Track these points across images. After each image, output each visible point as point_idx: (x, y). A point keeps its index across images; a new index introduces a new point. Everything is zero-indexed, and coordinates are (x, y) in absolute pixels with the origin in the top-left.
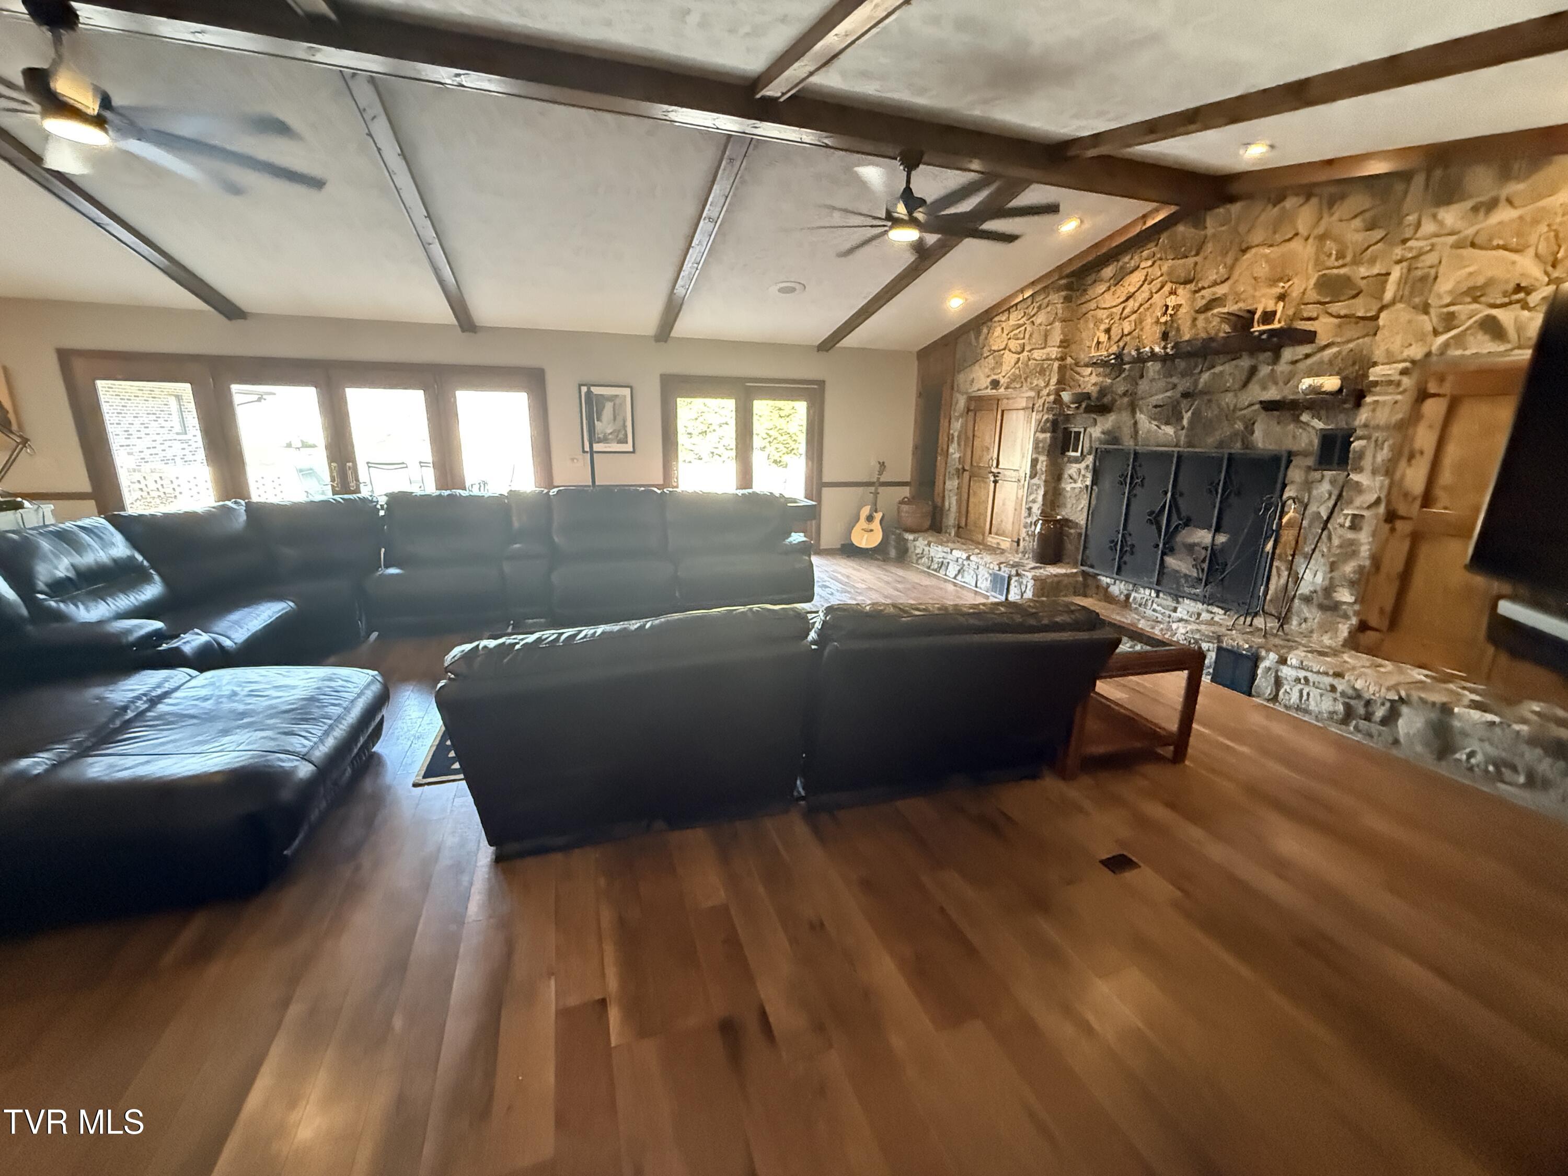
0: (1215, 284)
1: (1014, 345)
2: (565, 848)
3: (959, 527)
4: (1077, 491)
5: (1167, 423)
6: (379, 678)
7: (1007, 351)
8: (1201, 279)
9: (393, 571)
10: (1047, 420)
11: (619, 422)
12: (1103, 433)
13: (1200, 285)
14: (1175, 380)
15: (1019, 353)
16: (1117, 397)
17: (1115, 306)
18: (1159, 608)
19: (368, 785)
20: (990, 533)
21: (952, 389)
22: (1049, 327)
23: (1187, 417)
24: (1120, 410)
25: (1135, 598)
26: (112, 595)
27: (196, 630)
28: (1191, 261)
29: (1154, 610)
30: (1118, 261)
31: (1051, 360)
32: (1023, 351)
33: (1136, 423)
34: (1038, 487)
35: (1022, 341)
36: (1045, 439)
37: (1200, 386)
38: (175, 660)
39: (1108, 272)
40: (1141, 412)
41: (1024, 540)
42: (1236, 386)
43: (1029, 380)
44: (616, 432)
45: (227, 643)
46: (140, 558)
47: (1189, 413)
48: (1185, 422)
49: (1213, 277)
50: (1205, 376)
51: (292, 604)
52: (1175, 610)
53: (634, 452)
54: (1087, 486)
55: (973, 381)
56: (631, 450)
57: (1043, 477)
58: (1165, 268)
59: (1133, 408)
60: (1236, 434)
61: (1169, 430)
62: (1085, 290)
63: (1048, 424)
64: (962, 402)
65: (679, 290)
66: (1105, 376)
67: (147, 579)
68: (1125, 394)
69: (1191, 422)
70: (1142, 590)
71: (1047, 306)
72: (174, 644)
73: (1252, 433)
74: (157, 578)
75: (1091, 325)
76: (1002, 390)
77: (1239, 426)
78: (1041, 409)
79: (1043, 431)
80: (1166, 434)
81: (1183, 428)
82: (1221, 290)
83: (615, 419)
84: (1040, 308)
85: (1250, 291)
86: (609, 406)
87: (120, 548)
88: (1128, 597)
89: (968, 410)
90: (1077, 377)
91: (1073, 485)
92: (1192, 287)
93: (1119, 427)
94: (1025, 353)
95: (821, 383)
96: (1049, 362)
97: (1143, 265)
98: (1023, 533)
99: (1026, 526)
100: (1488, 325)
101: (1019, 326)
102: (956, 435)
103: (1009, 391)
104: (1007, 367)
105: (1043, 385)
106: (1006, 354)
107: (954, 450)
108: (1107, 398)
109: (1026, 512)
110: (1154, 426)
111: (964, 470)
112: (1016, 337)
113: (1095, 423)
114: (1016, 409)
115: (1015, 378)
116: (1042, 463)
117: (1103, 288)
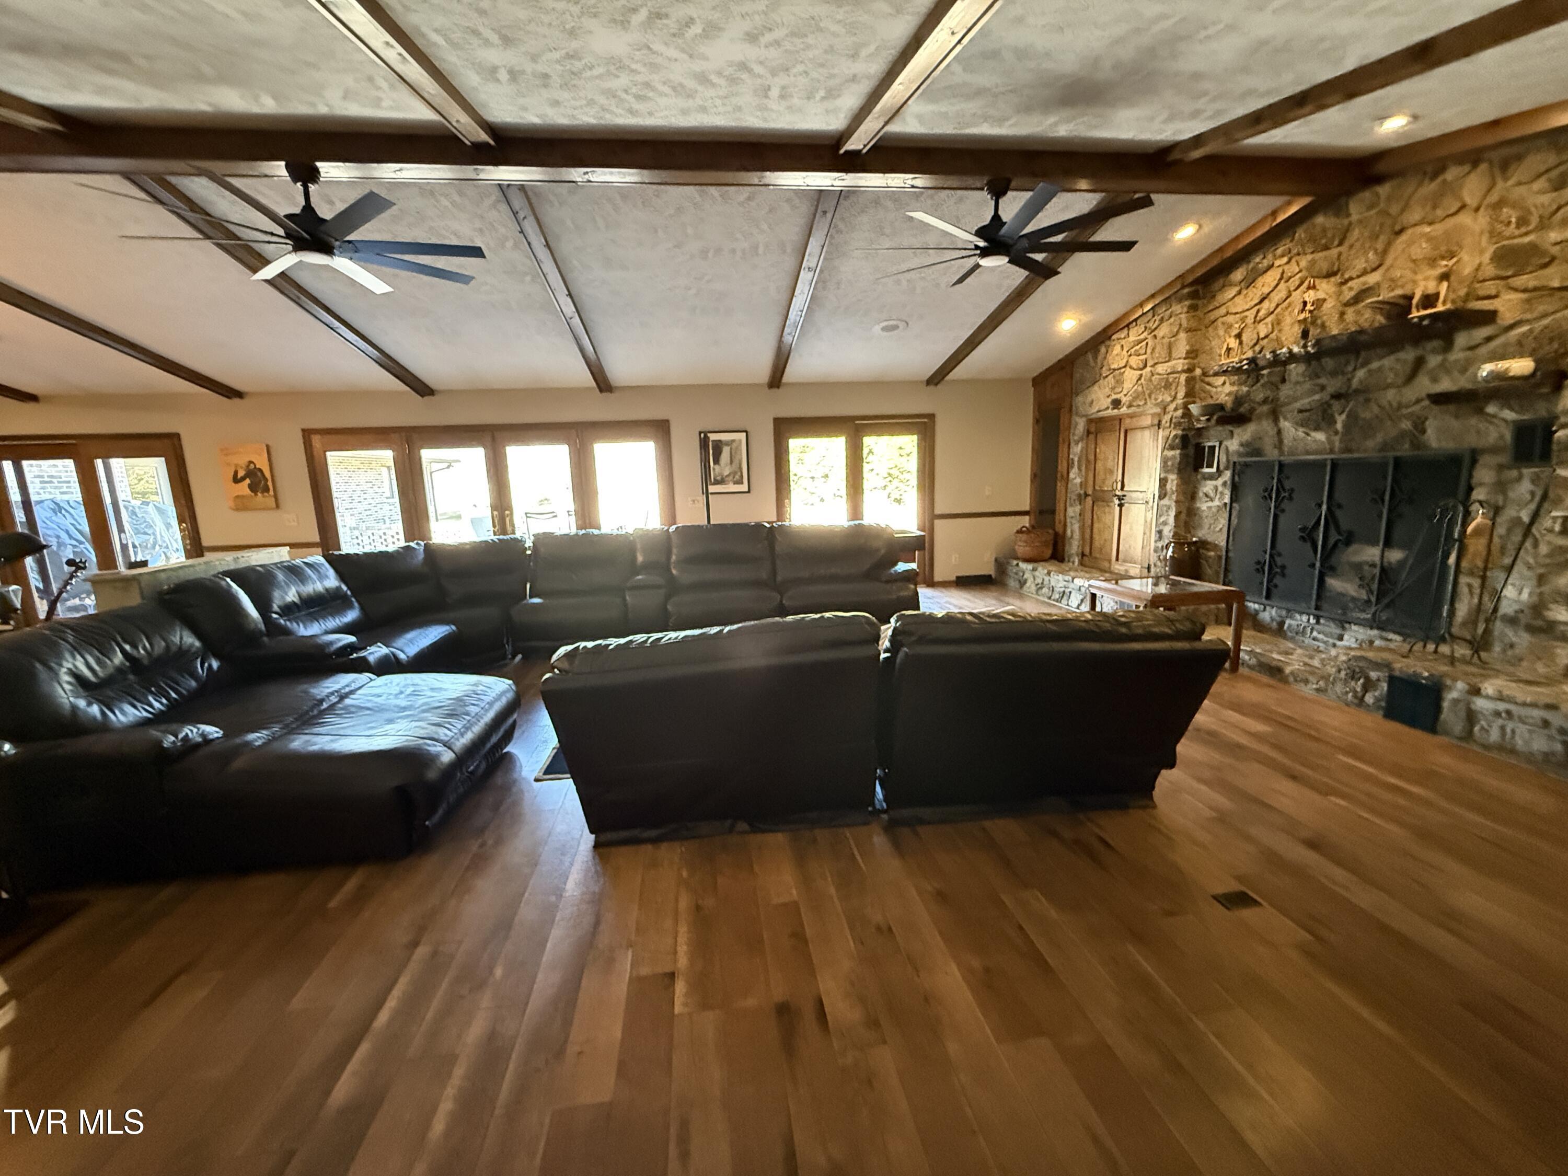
0: (1365, 273)
1: (1134, 361)
2: (655, 841)
3: (1083, 555)
4: (1214, 510)
5: (1317, 429)
6: (514, 687)
7: (1128, 368)
8: (1347, 269)
9: (537, 600)
10: (1176, 436)
11: (735, 466)
12: (1242, 445)
13: (1347, 276)
14: (1323, 381)
15: (1141, 369)
16: (1256, 406)
17: (1248, 310)
18: (1321, 636)
19: (499, 779)
20: (1117, 559)
21: (1071, 410)
22: (1173, 339)
23: (1340, 420)
24: (1260, 418)
25: (1290, 626)
26: (324, 617)
27: (379, 644)
28: (1334, 252)
29: (1314, 639)
30: (1249, 262)
31: (1178, 372)
32: (1145, 366)
33: (1279, 432)
34: (1169, 507)
35: (1143, 357)
36: (1174, 457)
37: (1355, 383)
38: (361, 666)
39: (1238, 275)
40: (1285, 419)
41: (1155, 565)
42: (1400, 381)
43: (1153, 396)
44: (734, 473)
45: (402, 656)
46: (344, 588)
47: (1344, 416)
48: (1339, 426)
49: (1360, 264)
50: (1361, 374)
51: (454, 627)
52: (1341, 638)
53: (749, 492)
54: (1225, 504)
55: (1092, 402)
56: (747, 490)
57: (1174, 497)
58: (1303, 263)
59: (1275, 415)
60: (1403, 434)
61: (1320, 436)
62: (1214, 297)
63: (1177, 441)
64: (1080, 425)
65: (787, 339)
66: (1240, 384)
67: (350, 606)
68: (1265, 401)
69: (1346, 426)
70: (1298, 616)
71: (1171, 317)
72: (363, 654)
73: (1424, 431)
74: (356, 604)
75: (1221, 332)
76: (1124, 410)
77: (1406, 425)
78: (1168, 424)
79: (1172, 448)
80: (1315, 441)
81: (1336, 433)
82: (1373, 279)
83: (731, 462)
84: (1162, 320)
85: (1408, 274)
86: (726, 451)
87: (332, 581)
88: (1281, 624)
89: (1089, 433)
90: (1208, 387)
91: (1210, 504)
92: (1338, 279)
93: (1260, 438)
94: (1148, 369)
95: (931, 417)
96: (1175, 375)
97: (1277, 263)
98: (1153, 558)
99: (1156, 550)
101: (1142, 341)
102: (1076, 460)
103: (1131, 411)
104: (1129, 385)
105: (1169, 399)
106: (1127, 371)
107: (1074, 474)
108: (1244, 407)
109: (1155, 536)
110: (1301, 433)
111: (1086, 494)
112: (1137, 354)
113: (1232, 436)
114: (1141, 429)
115: (1138, 396)
116: (1172, 482)
117: (1232, 292)
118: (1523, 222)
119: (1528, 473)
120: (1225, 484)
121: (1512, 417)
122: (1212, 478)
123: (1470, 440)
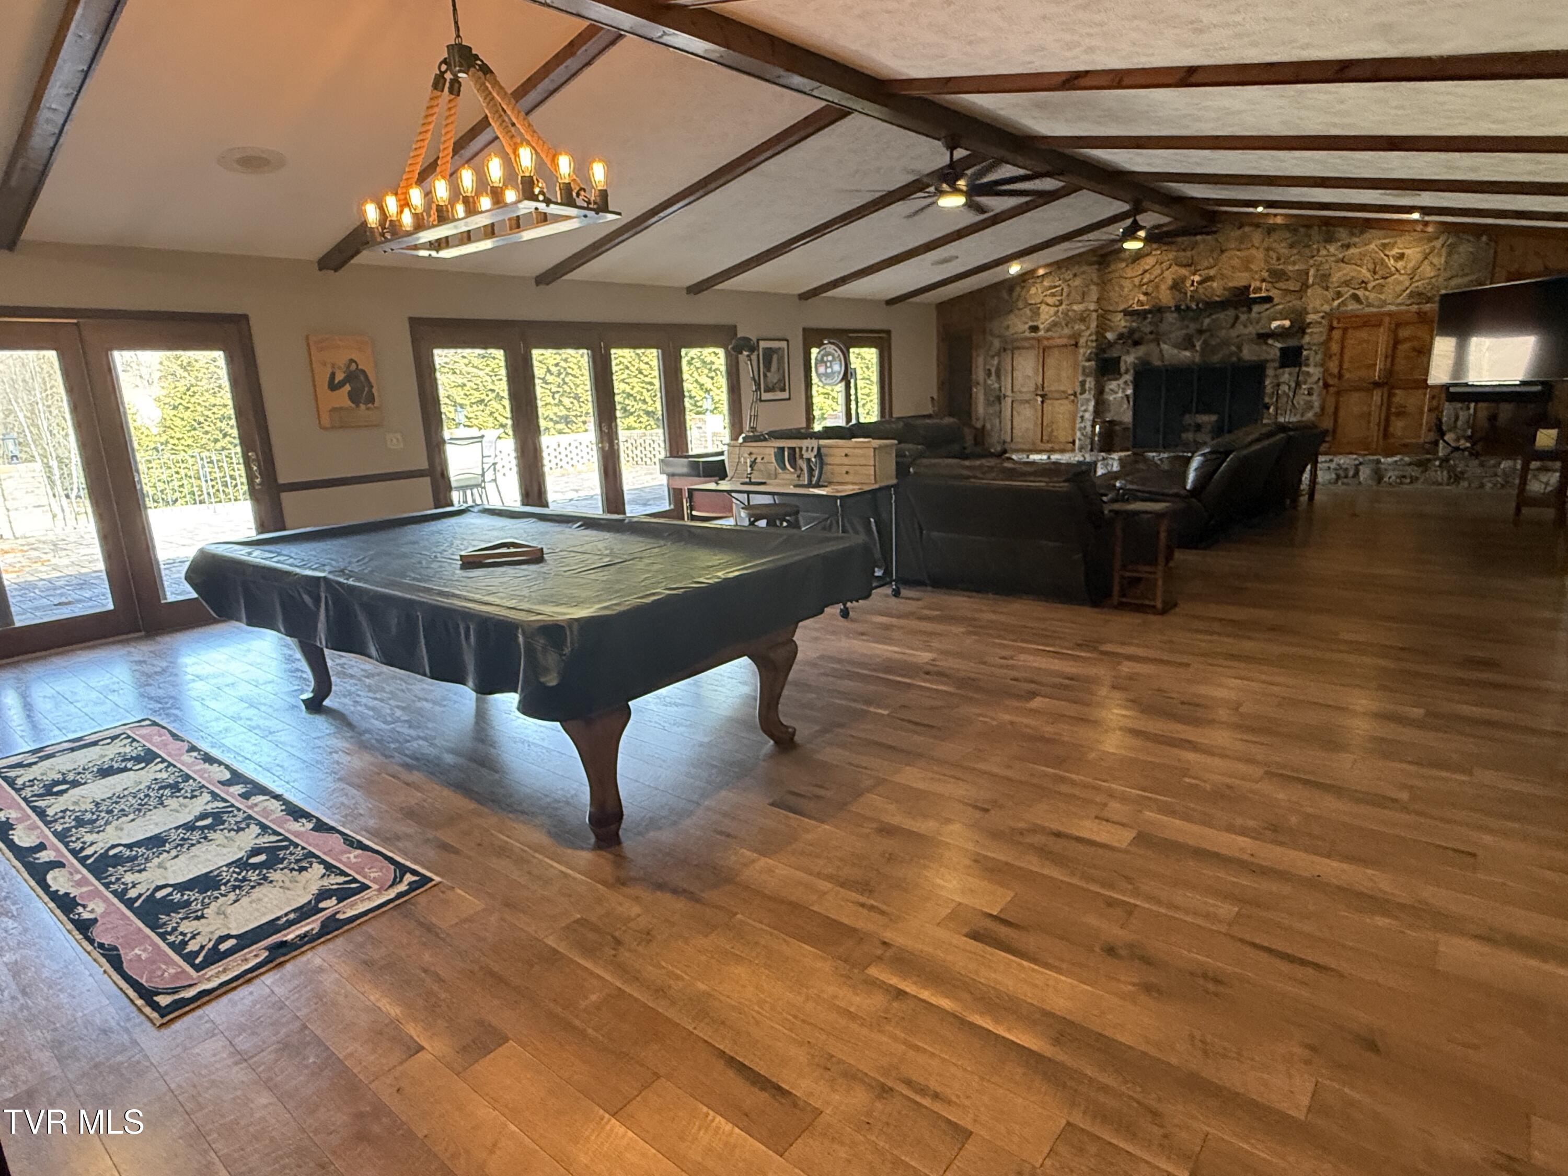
1: (1050, 300)
3: (1004, 442)
4: (1120, 399)
5: (1186, 349)
10: (1092, 353)
11: (780, 376)
12: (1138, 358)
14: (1186, 323)
15: (1058, 306)
16: (1144, 335)
21: (984, 332)
22: (1085, 289)
23: (1198, 345)
24: (1147, 342)
28: (1189, 254)
31: (1090, 311)
32: (1061, 304)
33: (1161, 351)
34: (1088, 400)
35: (1060, 298)
36: (1091, 366)
37: (1205, 326)
40: (1165, 343)
42: (1228, 326)
43: (1069, 325)
44: (779, 382)
47: (1200, 343)
48: (1198, 348)
49: (1206, 264)
50: (1207, 321)
53: (790, 398)
54: (1127, 396)
55: (1008, 327)
57: (1092, 392)
58: (1173, 256)
59: (1158, 341)
60: (1232, 354)
61: (1188, 354)
63: (1093, 356)
64: (997, 344)
66: (1133, 321)
68: (1151, 333)
69: (1202, 349)
71: (1083, 274)
73: (1241, 351)
75: (1118, 289)
77: (1233, 348)
78: (1084, 345)
79: (1089, 360)
80: (1185, 356)
81: (1197, 351)
82: (1212, 272)
83: (779, 369)
84: (1075, 275)
86: (775, 358)
89: (1005, 349)
90: (1108, 322)
91: (1117, 396)
93: (1149, 354)
94: (1063, 307)
95: (888, 332)
96: (1088, 313)
98: (1078, 434)
99: (1080, 429)
100: (1355, 298)
101: (1055, 287)
102: (993, 370)
103: (1050, 333)
104: (1047, 315)
105: (1083, 328)
106: (1043, 307)
107: (992, 382)
108: (1137, 336)
109: (1079, 420)
110: (1176, 351)
111: (1005, 396)
112: (1053, 295)
113: (1128, 353)
114: (1058, 346)
115: (1055, 324)
116: (1090, 383)
117: (1124, 265)
118: (1278, 259)
119: (1287, 370)
120: (1126, 382)
121: (1279, 345)
122: (1116, 379)
123: (1264, 356)
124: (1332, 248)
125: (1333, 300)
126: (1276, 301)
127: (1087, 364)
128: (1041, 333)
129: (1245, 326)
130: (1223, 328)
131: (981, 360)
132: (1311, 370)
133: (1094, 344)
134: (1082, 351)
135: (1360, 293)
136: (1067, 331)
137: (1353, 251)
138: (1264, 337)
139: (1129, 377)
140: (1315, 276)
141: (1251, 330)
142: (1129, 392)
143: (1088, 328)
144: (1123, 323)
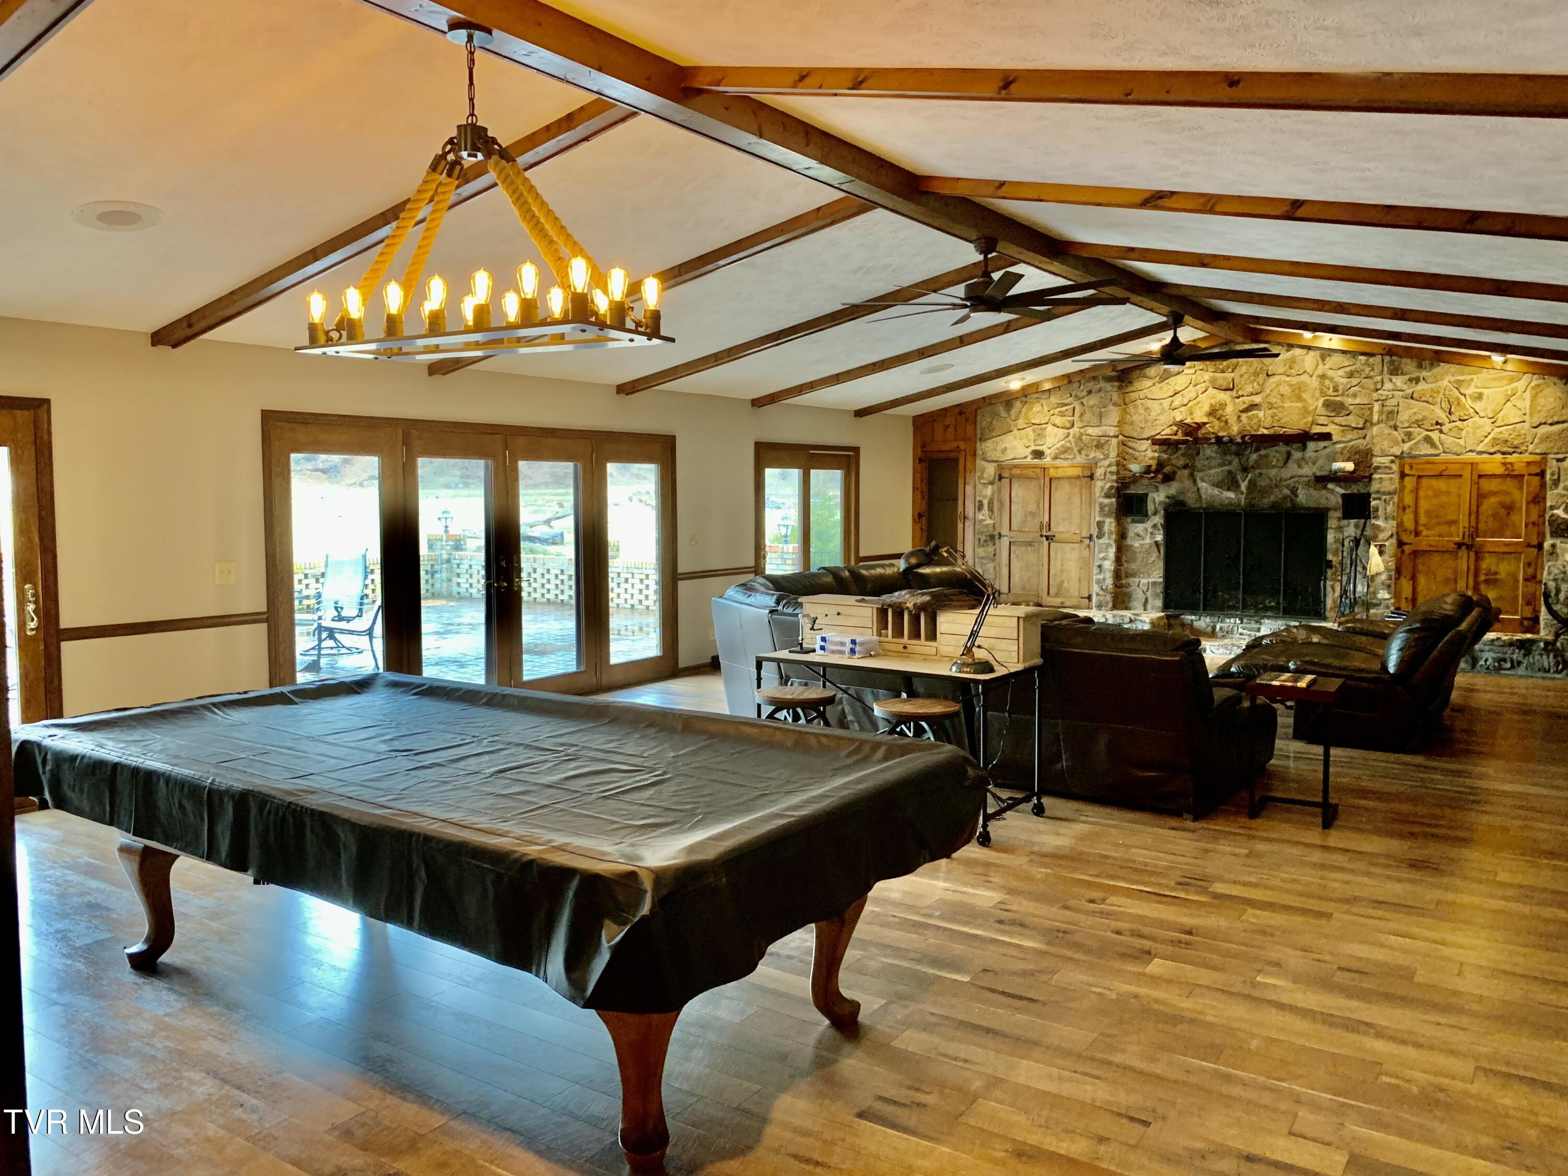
0: (1252, 394)
1: (1058, 420)
4: (1147, 547)
7: (1050, 425)
8: (1239, 389)
10: (1111, 488)
12: (1166, 497)
13: (1240, 393)
15: (1068, 429)
16: (1176, 469)
17: (1163, 399)
20: (1048, 594)
21: (975, 455)
22: (1103, 410)
23: (1244, 486)
24: (1181, 478)
28: (1228, 375)
31: (1109, 437)
32: (1073, 426)
33: (1198, 489)
35: (1071, 418)
36: (1111, 504)
37: (1251, 463)
39: (1150, 373)
40: (1203, 480)
41: (1098, 595)
43: (1083, 452)
47: (1246, 483)
48: (1243, 489)
49: (1249, 389)
50: (1254, 456)
54: (1157, 543)
55: (1005, 449)
57: (1114, 537)
58: (1207, 377)
59: (1194, 477)
61: (1231, 495)
62: (1131, 383)
64: (990, 470)
66: (1161, 452)
68: (1185, 467)
69: (1248, 488)
70: (1228, 621)
71: (1100, 391)
73: (1297, 496)
75: (1142, 411)
77: (1286, 492)
78: (1102, 477)
79: (1107, 496)
80: (1227, 497)
81: (1242, 493)
82: (1257, 399)
84: (1090, 392)
85: (1281, 404)
89: (1001, 478)
90: (1131, 451)
91: (1142, 542)
92: (1234, 393)
93: (1183, 492)
94: (1075, 429)
95: (856, 450)
96: (1106, 438)
97: (1185, 372)
98: (1096, 588)
99: (1098, 582)
100: (1428, 440)
101: (1067, 405)
102: (985, 502)
103: (1058, 462)
104: (1053, 440)
105: (1102, 457)
106: (1050, 428)
107: (983, 515)
108: (1167, 469)
109: (1096, 570)
110: (1216, 491)
111: (1000, 535)
112: (1062, 414)
113: (1157, 490)
114: (1069, 478)
115: (1065, 450)
116: (1110, 524)
117: (1148, 383)
118: (1336, 390)
119: (1353, 522)
120: (1155, 526)
121: (1342, 491)
122: (1142, 522)
123: (1323, 503)
124: (1399, 381)
125: (1403, 441)
126: (1335, 438)
127: (1107, 501)
128: (1047, 460)
129: (1300, 466)
130: (1273, 467)
131: (969, 489)
132: (1379, 522)
133: (1114, 477)
134: (1099, 484)
135: (1435, 435)
136: (1080, 459)
137: (1422, 386)
138: (1322, 481)
139: (1158, 519)
140: (1381, 413)
141: (1308, 471)
142: (1159, 538)
143: (1107, 457)
144: (1150, 454)
